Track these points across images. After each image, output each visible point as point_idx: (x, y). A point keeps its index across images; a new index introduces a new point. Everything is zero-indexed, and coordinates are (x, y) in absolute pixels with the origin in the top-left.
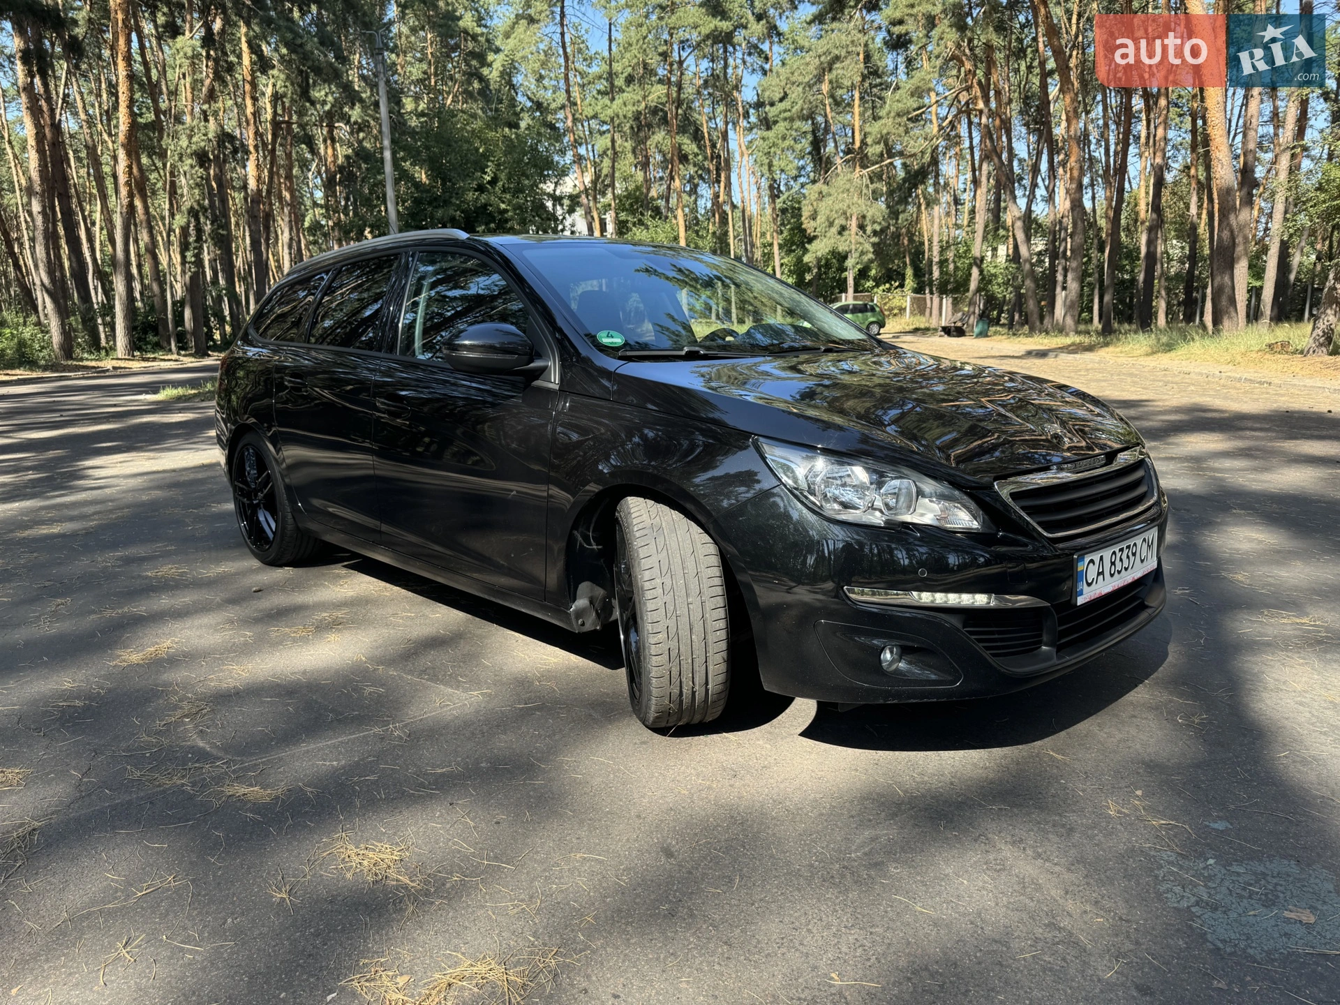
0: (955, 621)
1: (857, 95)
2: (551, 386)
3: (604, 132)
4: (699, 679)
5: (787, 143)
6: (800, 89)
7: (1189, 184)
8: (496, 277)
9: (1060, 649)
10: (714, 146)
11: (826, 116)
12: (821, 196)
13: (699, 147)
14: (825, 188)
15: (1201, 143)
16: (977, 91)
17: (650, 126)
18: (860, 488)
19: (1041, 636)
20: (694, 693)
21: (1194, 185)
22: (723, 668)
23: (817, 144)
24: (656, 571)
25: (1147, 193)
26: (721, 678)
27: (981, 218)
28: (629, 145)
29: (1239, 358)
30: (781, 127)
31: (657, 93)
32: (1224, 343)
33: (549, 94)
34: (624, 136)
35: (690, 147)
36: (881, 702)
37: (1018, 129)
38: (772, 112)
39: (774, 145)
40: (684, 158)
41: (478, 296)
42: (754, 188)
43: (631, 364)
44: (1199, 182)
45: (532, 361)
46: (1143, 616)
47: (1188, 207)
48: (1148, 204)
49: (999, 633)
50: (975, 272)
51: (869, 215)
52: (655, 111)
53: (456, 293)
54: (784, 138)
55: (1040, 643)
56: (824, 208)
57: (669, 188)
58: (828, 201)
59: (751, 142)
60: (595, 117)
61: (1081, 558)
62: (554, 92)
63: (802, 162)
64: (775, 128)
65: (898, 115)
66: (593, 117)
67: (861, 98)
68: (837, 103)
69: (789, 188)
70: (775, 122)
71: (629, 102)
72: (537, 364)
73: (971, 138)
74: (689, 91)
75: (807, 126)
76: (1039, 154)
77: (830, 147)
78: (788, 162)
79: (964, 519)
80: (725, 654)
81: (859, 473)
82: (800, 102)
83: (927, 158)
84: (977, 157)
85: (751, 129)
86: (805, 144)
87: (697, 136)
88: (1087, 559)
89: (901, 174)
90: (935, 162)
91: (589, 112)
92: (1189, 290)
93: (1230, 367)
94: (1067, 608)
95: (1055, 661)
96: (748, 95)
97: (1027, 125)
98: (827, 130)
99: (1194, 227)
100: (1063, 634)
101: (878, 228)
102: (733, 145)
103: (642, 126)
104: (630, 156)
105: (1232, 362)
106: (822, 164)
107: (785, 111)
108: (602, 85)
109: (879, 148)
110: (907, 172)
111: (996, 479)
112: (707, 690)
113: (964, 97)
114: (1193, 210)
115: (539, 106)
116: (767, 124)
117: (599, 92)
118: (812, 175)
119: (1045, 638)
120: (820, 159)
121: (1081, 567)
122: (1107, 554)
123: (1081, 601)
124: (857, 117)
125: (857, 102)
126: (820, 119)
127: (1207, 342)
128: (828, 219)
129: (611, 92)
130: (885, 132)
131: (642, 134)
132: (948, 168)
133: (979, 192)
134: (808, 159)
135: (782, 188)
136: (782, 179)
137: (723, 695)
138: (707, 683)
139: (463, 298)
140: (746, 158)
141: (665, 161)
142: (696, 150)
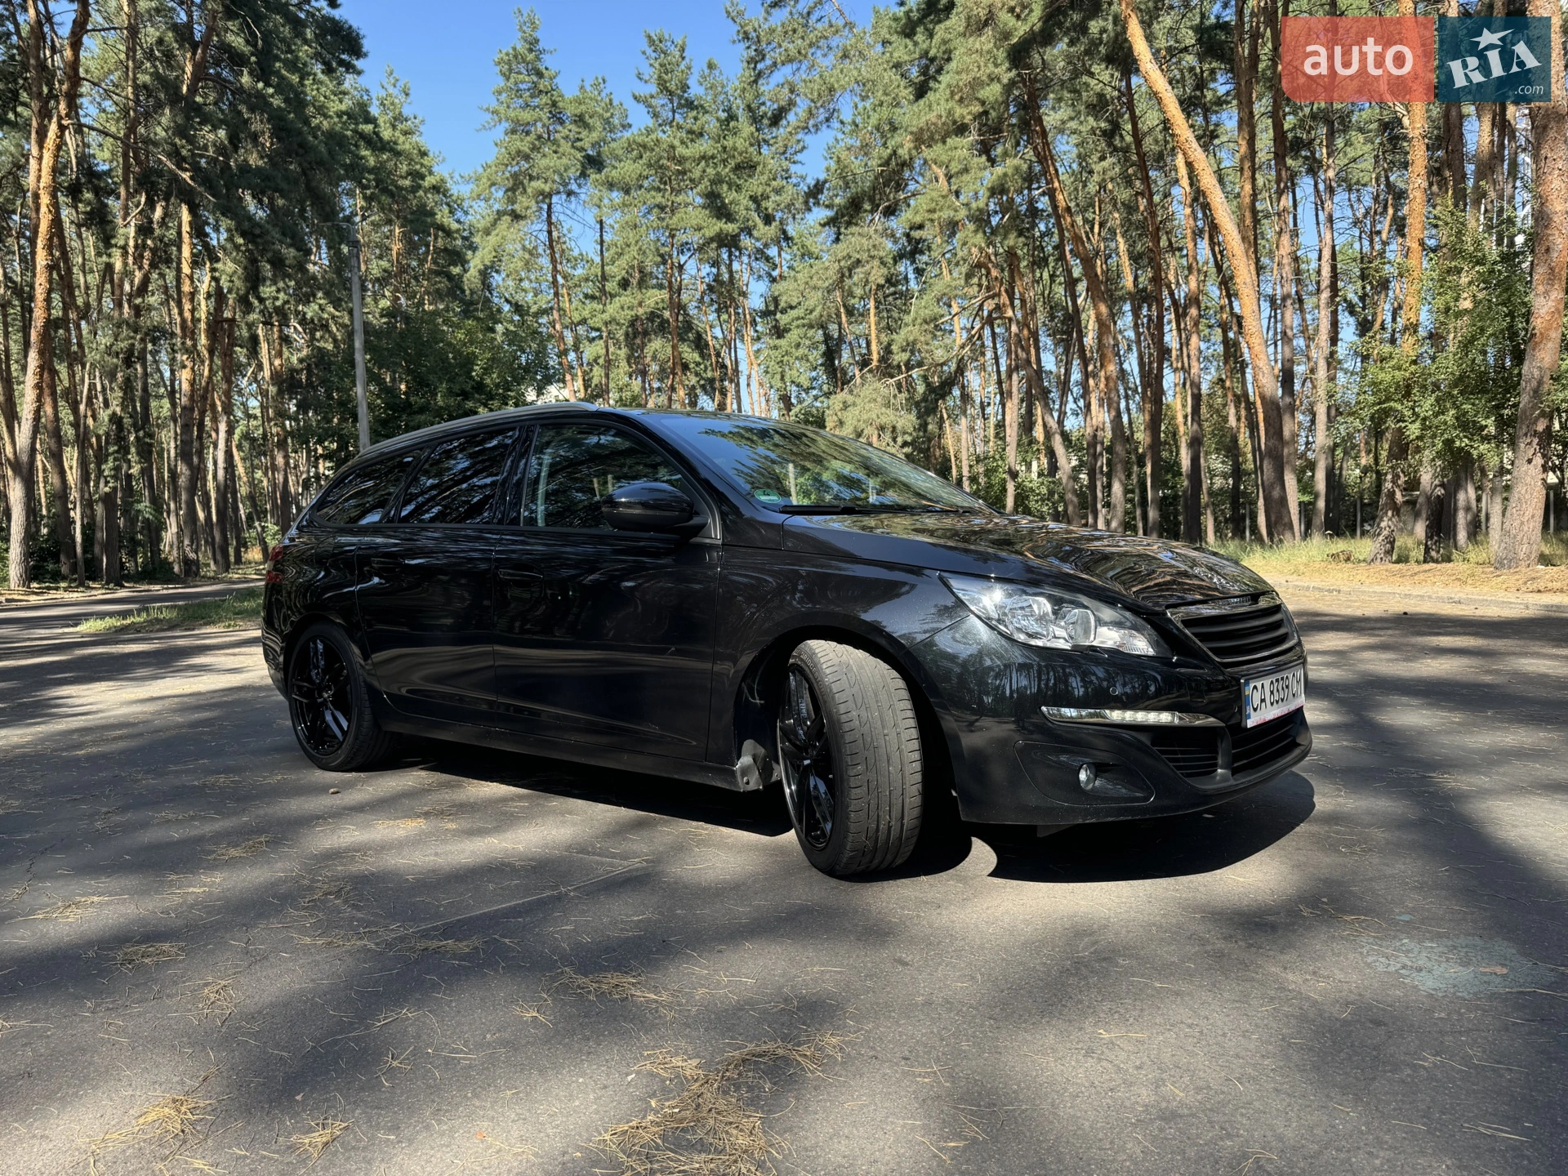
0: (1144, 738)
1: (872, 305)
2: (712, 541)
3: (594, 339)
4: (896, 813)
5: (801, 352)
6: (820, 294)
7: (1225, 396)
9: (1235, 772)
10: (718, 355)
11: (840, 324)
13: (702, 355)
14: (850, 399)
15: (1232, 354)
16: (1004, 299)
17: (646, 333)
18: (1042, 619)
19: (1216, 758)
20: (890, 828)
21: (1230, 396)
22: (917, 801)
23: (831, 354)
24: (851, 705)
25: (1184, 406)
26: (916, 812)
27: (1012, 433)
28: (623, 352)
29: (1302, 568)
30: (793, 335)
31: (655, 298)
32: (1285, 555)
33: (530, 297)
34: (617, 344)
35: (690, 355)
36: (1080, 821)
37: (1045, 340)
38: (783, 319)
39: (787, 353)
40: (685, 368)
42: (763, 399)
44: (1235, 395)
45: (691, 518)
46: (1297, 752)
47: (1225, 419)
48: (1186, 417)
49: (1182, 752)
50: (1011, 487)
51: (899, 426)
52: (652, 316)
54: (798, 345)
55: (1215, 766)
56: (848, 417)
57: (670, 399)
58: (854, 411)
59: (758, 351)
60: (583, 322)
61: (1247, 683)
62: (536, 295)
63: (814, 374)
64: (788, 335)
65: (926, 322)
66: (579, 323)
67: (877, 308)
68: (850, 312)
69: (800, 402)
70: (787, 330)
71: (622, 307)
72: (696, 521)
73: (995, 347)
75: (819, 335)
76: (1068, 365)
77: (846, 354)
78: (799, 374)
79: (1141, 645)
80: (919, 786)
81: (1042, 605)
82: (819, 309)
83: (953, 366)
84: (1003, 368)
85: (759, 338)
86: (816, 356)
87: (700, 344)
88: (1252, 686)
89: (921, 388)
90: (961, 370)
91: (575, 317)
92: (1235, 506)
93: (1295, 577)
94: (1238, 729)
95: (1232, 782)
97: (1053, 335)
98: (841, 339)
99: (1235, 440)
100: (1236, 758)
101: (909, 439)
102: (741, 354)
103: (638, 332)
104: (624, 364)
105: (1296, 572)
106: (838, 377)
107: (798, 318)
108: (591, 289)
109: (905, 356)
110: (929, 385)
111: (1168, 607)
112: (902, 825)
113: (989, 305)
114: (1232, 421)
115: (518, 308)
116: (779, 332)
117: (586, 296)
118: (825, 387)
119: (1220, 761)
120: (835, 370)
121: (1248, 690)
122: (1267, 682)
123: (1250, 723)
124: (873, 327)
125: (872, 311)
126: (834, 329)
127: (1267, 554)
128: (855, 431)
129: (602, 296)
130: (911, 339)
131: (638, 341)
132: (973, 379)
133: (1009, 405)
134: (821, 371)
135: (794, 401)
136: (792, 390)
137: (917, 831)
138: (902, 818)
140: (755, 367)
141: (662, 370)
142: (698, 359)
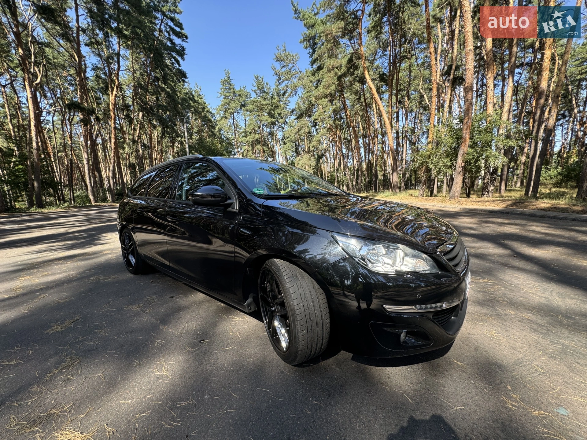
1: (306, 138)
2: (235, 210)
3: (244, 145)
5: (290, 148)
6: (294, 135)
8: (215, 172)
10: (271, 149)
11: (299, 142)
12: (300, 160)
14: (301, 158)
23: (297, 149)
24: (300, 299)
27: (336, 166)
28: (251, 148)
30: (288, 144)
31: (257, 136)
34: (249, 146)
38: (286, 141)
39: (286, 149)
40: (264, 152)
41: (210, 180)
42: (282, 159)
43: (269, 201)
45: (227, 201)
50: (336, 178)
51: (312, 165)
52: (257, 140)
53: (204, 179)
56: (300, 162)
58: (302, 161)
59: (281, 148)
60: (242, 142)
62: (231, 136)
65: (317, 141)
68: (301, 139)
69: (290, 159)
71: (250, 138)
72: (229, 201)
73: (332, 148)
74: (265, 136)
75: (294, 144)
77: (300, 149)
78: (290, 153)
83: (323, 151)
85: (281, 145)
86: (294, 149)
87: (267, 147)
89: (316, 156)
90: (325, 152)
91: (240, 141)
96: (280, 136)
98: (299, 145)
101: (314, 167)
102: (276, 149)
103: (254, 144)
104: (251, 151)
106: (298, 154)
107: (289, 140)
108: (243, 134)
109: (313, 149)
110: (318, 155)
115: (228, 139)
116: (285, 144)
117: (243, 136)
118: (295, 156)
120: (298, 152)
124: (306, 143)
126: (297, 143)
129: (246, 136)
130: (314, 145)
131: (254, 146)
132: (328, 154)
133: (336, 160)
134: (294, 152)
135: (288, 159)
136: (288, 157)
139: (206, 180)
140: (280, 151)
141: (260, 152)
